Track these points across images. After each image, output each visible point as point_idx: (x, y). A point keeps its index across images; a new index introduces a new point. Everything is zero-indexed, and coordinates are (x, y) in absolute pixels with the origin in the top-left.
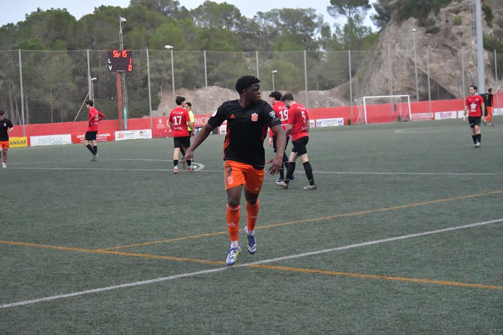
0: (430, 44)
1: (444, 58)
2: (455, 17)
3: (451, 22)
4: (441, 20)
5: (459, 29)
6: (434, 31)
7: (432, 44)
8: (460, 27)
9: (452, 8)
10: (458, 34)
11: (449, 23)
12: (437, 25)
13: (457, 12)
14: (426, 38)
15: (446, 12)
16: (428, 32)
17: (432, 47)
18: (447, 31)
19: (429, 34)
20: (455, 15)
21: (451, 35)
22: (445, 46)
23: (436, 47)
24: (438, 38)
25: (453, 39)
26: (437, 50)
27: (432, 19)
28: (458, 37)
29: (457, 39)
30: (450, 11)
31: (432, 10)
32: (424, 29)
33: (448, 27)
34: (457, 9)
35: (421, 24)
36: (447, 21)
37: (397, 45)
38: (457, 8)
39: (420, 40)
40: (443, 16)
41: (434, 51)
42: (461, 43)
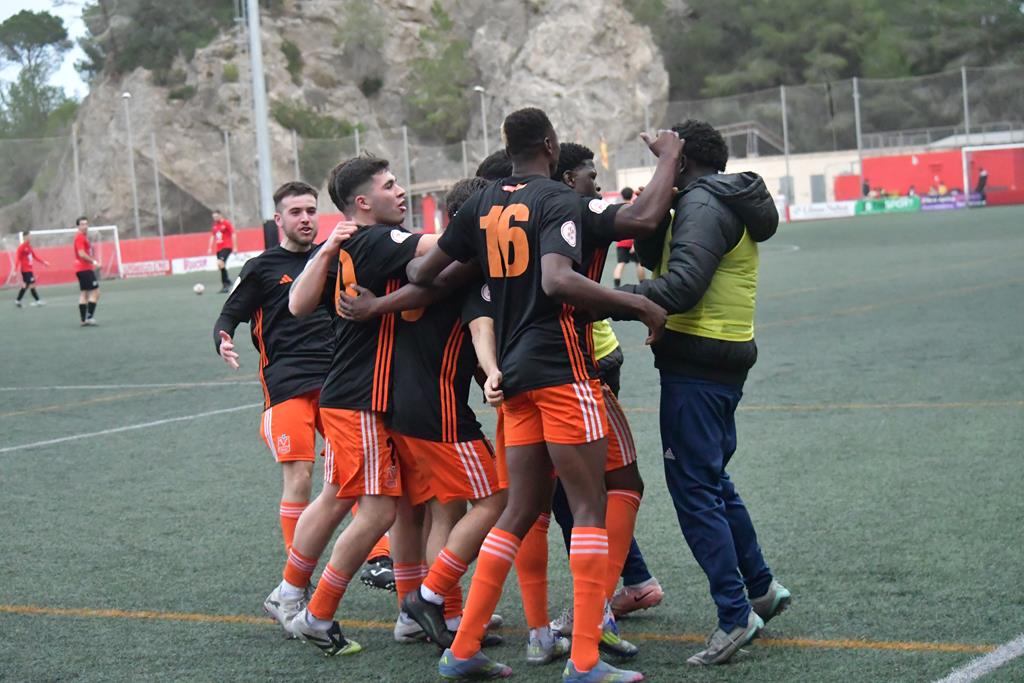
0: (177, 121)
1: (206, 148)
2: (224, 66)
3: (217, 77)
4: (197, 73)
5: (233, 90)
6: (185, 95)
7: (181, 120)
8: (235, 86)
9: (220, 47)
10: (231, 99)
11: (214, 78)
12: (190, 82)
13: (229, 56)
14: (168, 108)
15: (207, 56)
16: (173, 96)
17: (182, 127)
18: (211, 94)
19: (175, 101)
20: (224, 62)
21: (218, 103)
22: (207, 124)
23: (191, 127)
24: (192, 109)
25: (222, 110)
26: (192, 132)
27: (180, 71)
28: (231, 105)
29: (230, 110)
30: (215, 54)
31: (180, 52)
32: (165, 91)
33: (213, 86)
34: (228, 51)
35: (160, 82)
36: (210, 75)
37: (112, 124)
38: (229, 47)
39: (157, 113)
40: (201, 64)
41: (185, 135)
42: (238, 118)
